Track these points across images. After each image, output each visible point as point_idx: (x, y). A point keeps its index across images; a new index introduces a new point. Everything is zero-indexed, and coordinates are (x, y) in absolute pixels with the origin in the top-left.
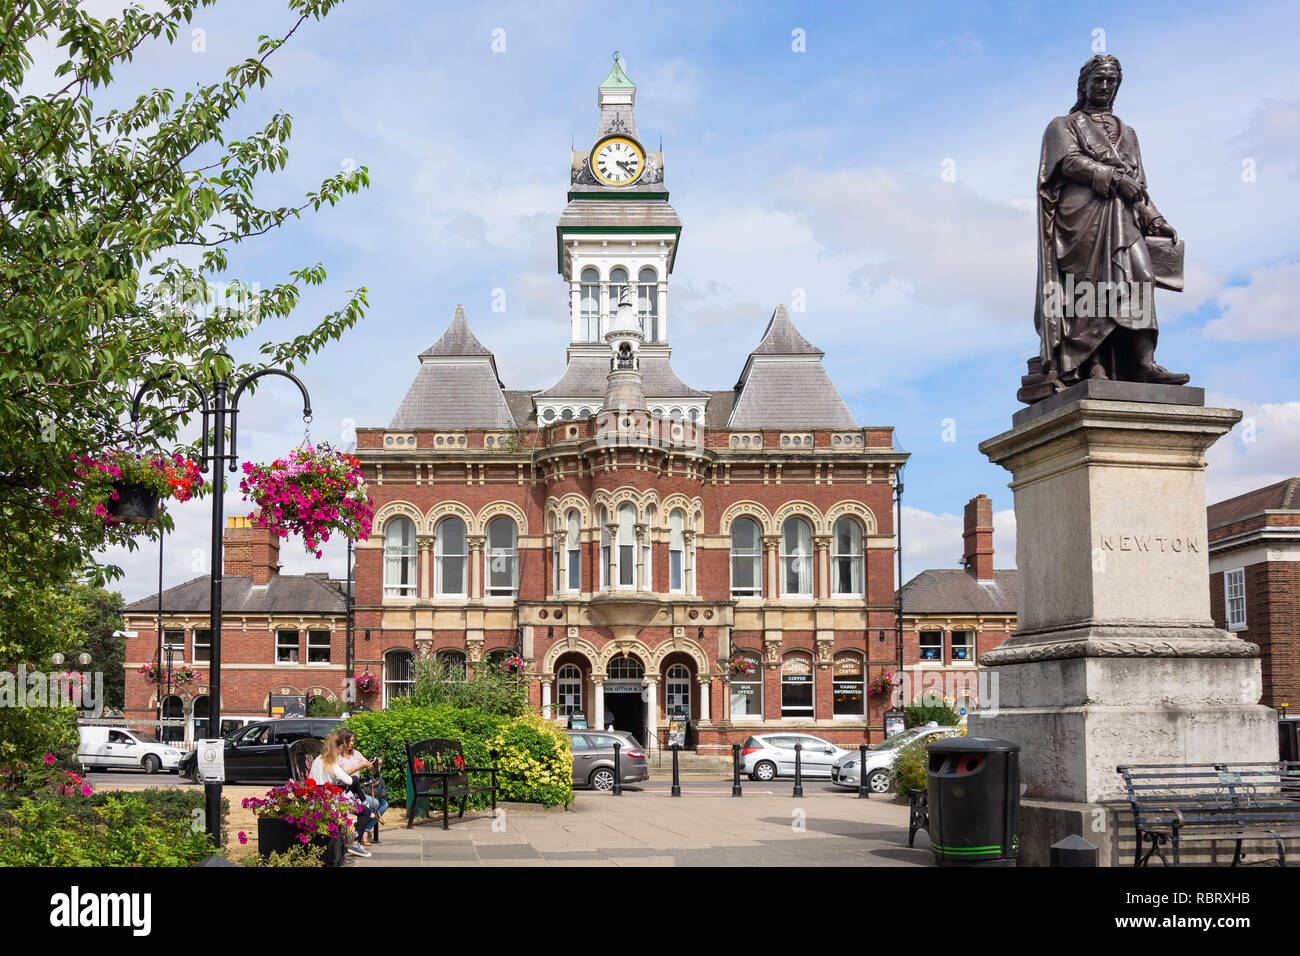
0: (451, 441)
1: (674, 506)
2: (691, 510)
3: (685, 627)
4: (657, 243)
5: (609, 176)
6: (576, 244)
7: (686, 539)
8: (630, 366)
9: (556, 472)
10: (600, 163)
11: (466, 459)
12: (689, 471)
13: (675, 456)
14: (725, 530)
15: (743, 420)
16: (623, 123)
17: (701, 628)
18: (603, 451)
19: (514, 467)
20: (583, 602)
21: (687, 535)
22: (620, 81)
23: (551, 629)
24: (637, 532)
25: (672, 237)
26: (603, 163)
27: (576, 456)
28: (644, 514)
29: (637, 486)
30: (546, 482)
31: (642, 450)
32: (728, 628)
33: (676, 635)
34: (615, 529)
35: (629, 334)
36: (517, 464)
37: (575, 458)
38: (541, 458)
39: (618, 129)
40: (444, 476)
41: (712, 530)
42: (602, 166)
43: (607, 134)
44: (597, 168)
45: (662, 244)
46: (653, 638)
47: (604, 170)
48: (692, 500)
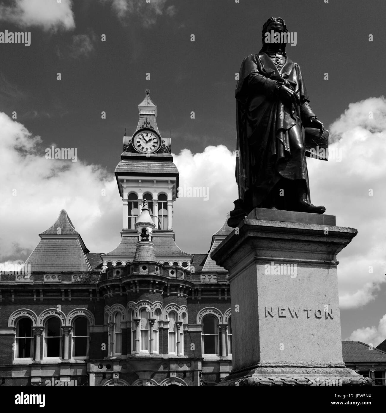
0: (53, 277)
1: (170, 310)
2: (180, 312)
3: (177, 372)
4: (166, 182)
5: (143, 148)
6: (125, 181)
7: (177, 326)
8: (148, 240)
9: (109, 293)
10: (138, 142)
11: (61, 287)
12: (179, 293)
13: (171, 285)
14: (199, 323)
15: (209, 268)
16: (149, 123)
17: (185, 372)
18: (132, 282)
19: (87, 291)
20: (122, 360)
21: (178, 324)
22: (149, 103)
23: (104, 374)
24: (150, 323)
25: (174, 179)
26: (139, 142)
27: (118, 285)
28: (154, 314)
29: (150, 300)
30: (105, 298)
31: (152, 282)
32: (199, 372)
33: (171, 376)
34: (138, 321)
35: (146, 224)
36: (89, 289)
37: (118, 286)
38: (101, 286)
39: (147, 126)
40: (49, 296)
41: (192, 322)
42: (138, 144)
43: (141, 128)
44: (136, 145)
45: (169, 182)
46: (159, 378)
47: (140, 146)
48: (181, 307)
